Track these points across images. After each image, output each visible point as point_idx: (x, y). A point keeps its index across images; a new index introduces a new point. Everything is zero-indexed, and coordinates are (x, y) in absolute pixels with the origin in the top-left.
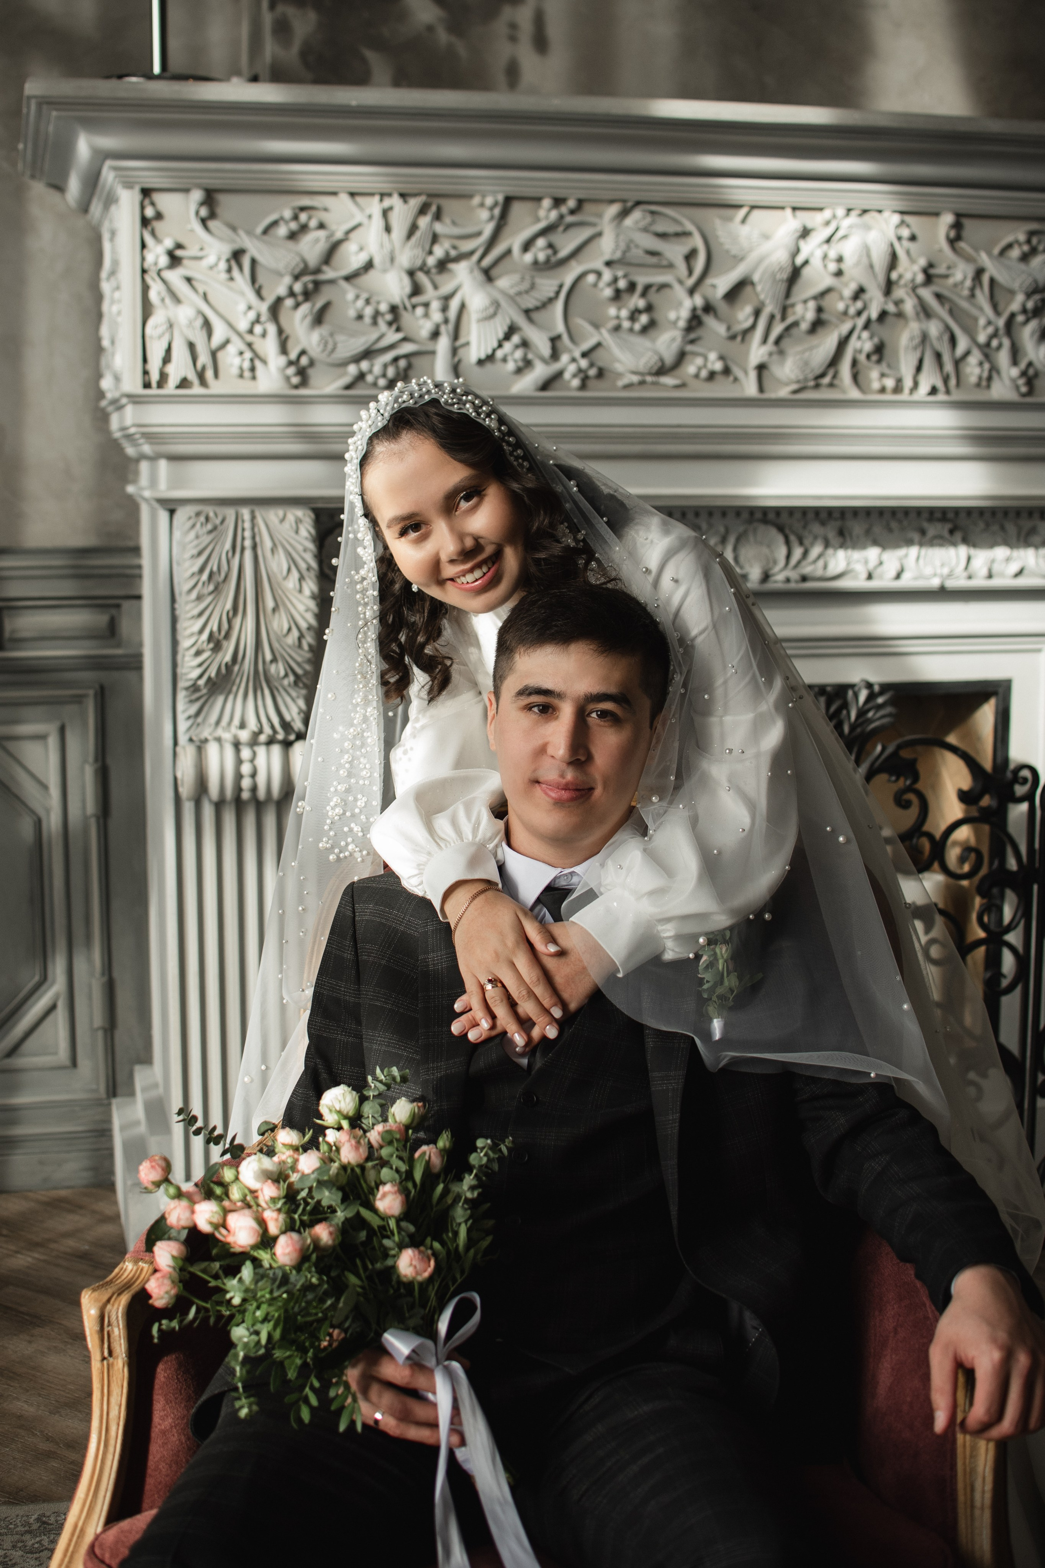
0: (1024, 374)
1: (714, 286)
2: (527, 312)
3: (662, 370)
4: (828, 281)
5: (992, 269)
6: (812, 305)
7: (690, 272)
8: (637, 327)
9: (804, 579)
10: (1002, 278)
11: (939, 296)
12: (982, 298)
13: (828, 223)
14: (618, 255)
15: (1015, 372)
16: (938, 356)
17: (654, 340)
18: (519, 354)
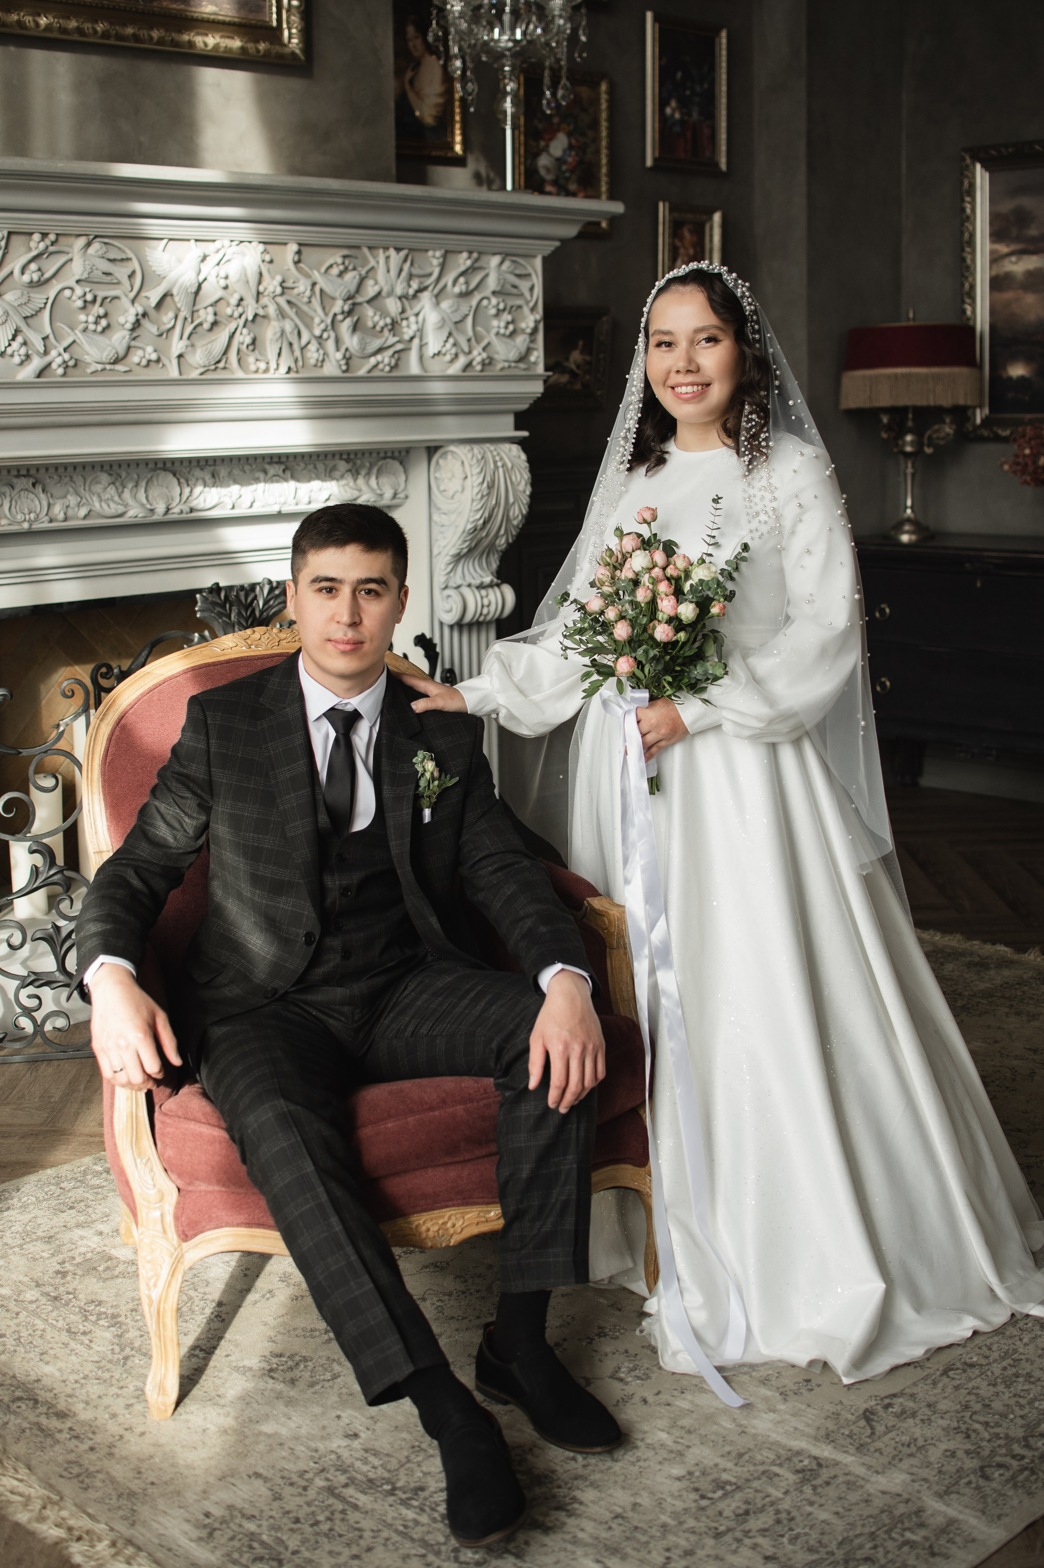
0: (344, 357)
1: (148, 298)
2: (26, 318)
3: (116, 361)
4: (220, 293)
5: (322, 283)
6: (210, 310)
8: (99, 329)
9: (192, 510)
10: (328, 289)
11: (289, 302)
12: (316, 302)
13: (218, 251)
14: (85, 276)
15: (339, 355)
16: (291, 344)
17: (110, 339)
18: (23, 351)
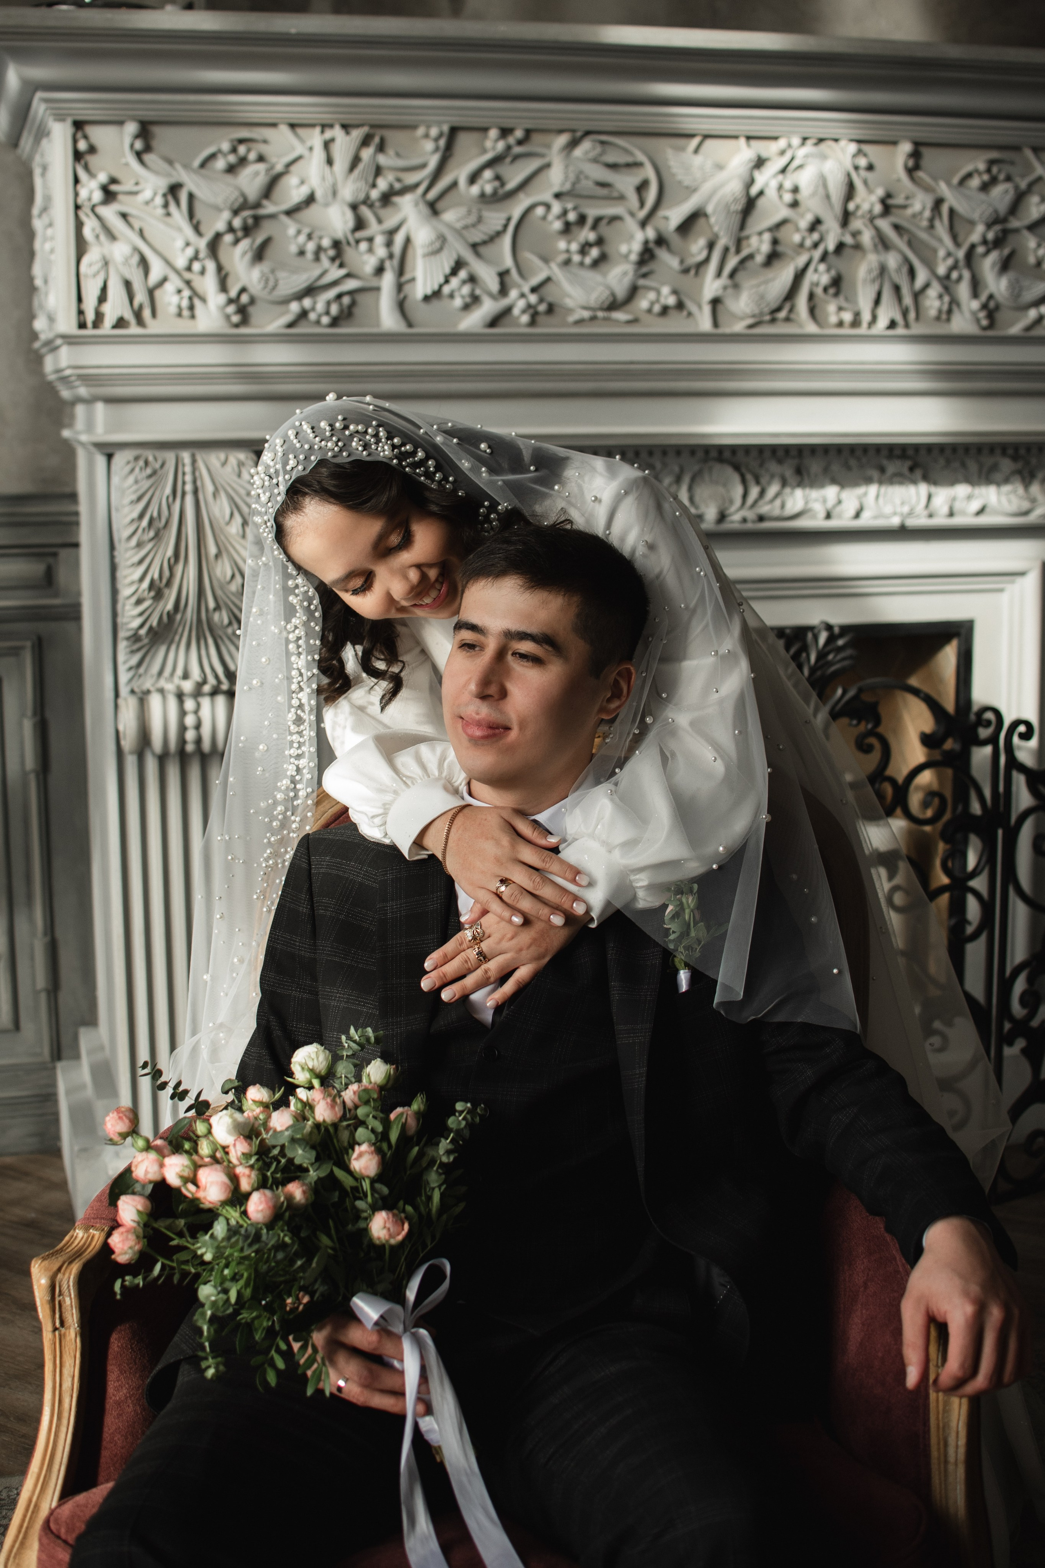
0: (984, 306)
1: (666, 218)
2: (475, 247)
3: (613, 305)
4: (784, 212)
5: (952, 199)
6: (767, 237)
7: (642, 204)
8: (588, 260)
9: (761, 518)
10: (961, 208)
11: (897, 227)
12: (942, 229)
13: (782, 153)
14: (567, 187)
15: (975, 305)
16: (897, 289)
17: (605, 275)
18: (466, 290)
